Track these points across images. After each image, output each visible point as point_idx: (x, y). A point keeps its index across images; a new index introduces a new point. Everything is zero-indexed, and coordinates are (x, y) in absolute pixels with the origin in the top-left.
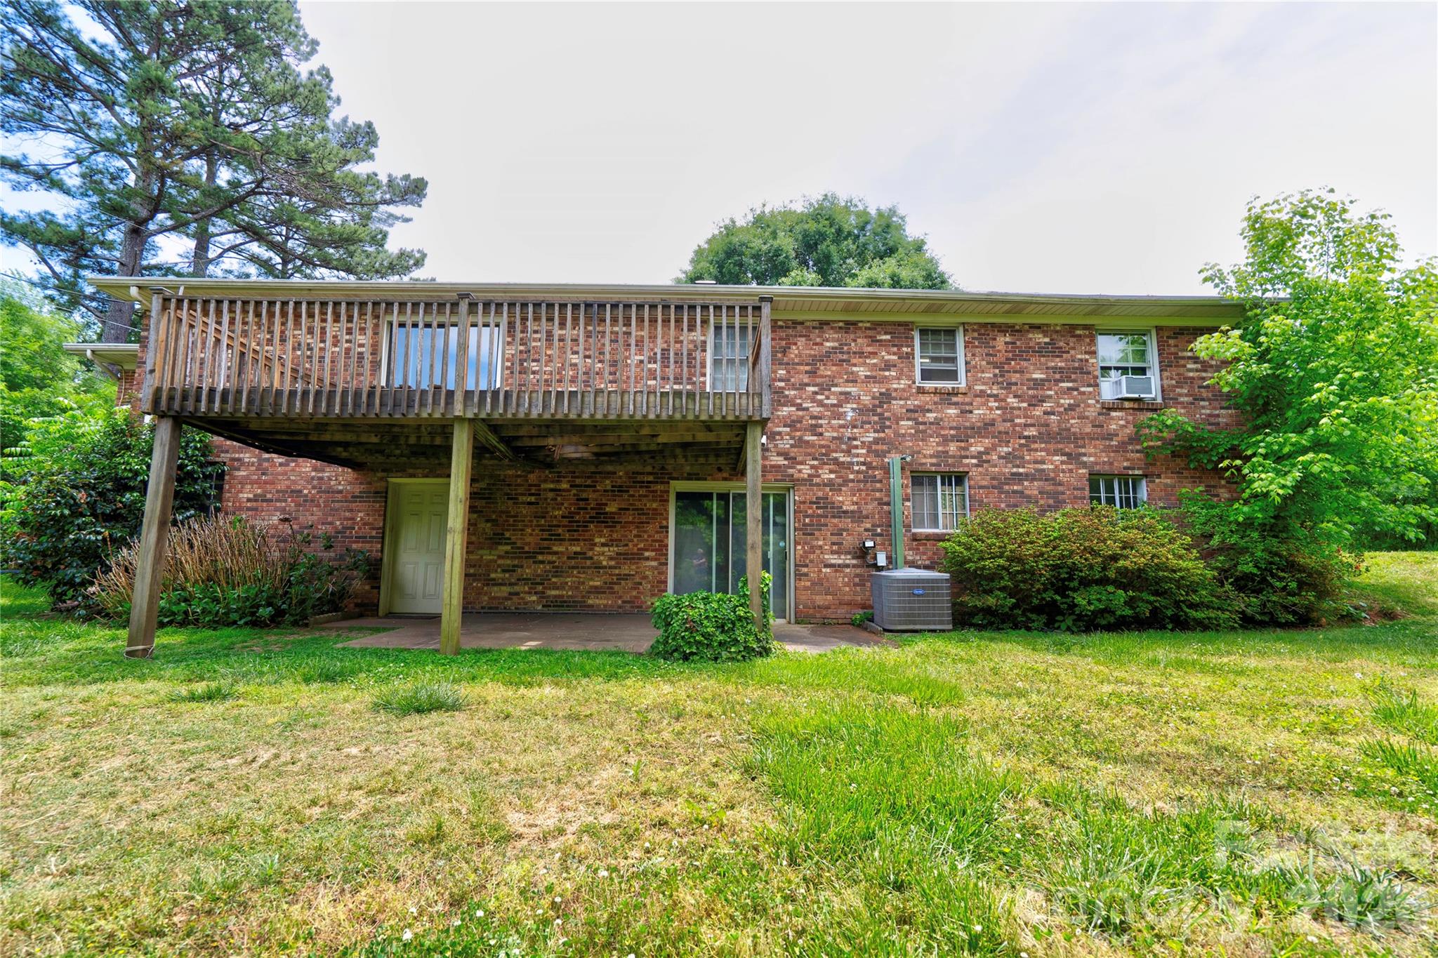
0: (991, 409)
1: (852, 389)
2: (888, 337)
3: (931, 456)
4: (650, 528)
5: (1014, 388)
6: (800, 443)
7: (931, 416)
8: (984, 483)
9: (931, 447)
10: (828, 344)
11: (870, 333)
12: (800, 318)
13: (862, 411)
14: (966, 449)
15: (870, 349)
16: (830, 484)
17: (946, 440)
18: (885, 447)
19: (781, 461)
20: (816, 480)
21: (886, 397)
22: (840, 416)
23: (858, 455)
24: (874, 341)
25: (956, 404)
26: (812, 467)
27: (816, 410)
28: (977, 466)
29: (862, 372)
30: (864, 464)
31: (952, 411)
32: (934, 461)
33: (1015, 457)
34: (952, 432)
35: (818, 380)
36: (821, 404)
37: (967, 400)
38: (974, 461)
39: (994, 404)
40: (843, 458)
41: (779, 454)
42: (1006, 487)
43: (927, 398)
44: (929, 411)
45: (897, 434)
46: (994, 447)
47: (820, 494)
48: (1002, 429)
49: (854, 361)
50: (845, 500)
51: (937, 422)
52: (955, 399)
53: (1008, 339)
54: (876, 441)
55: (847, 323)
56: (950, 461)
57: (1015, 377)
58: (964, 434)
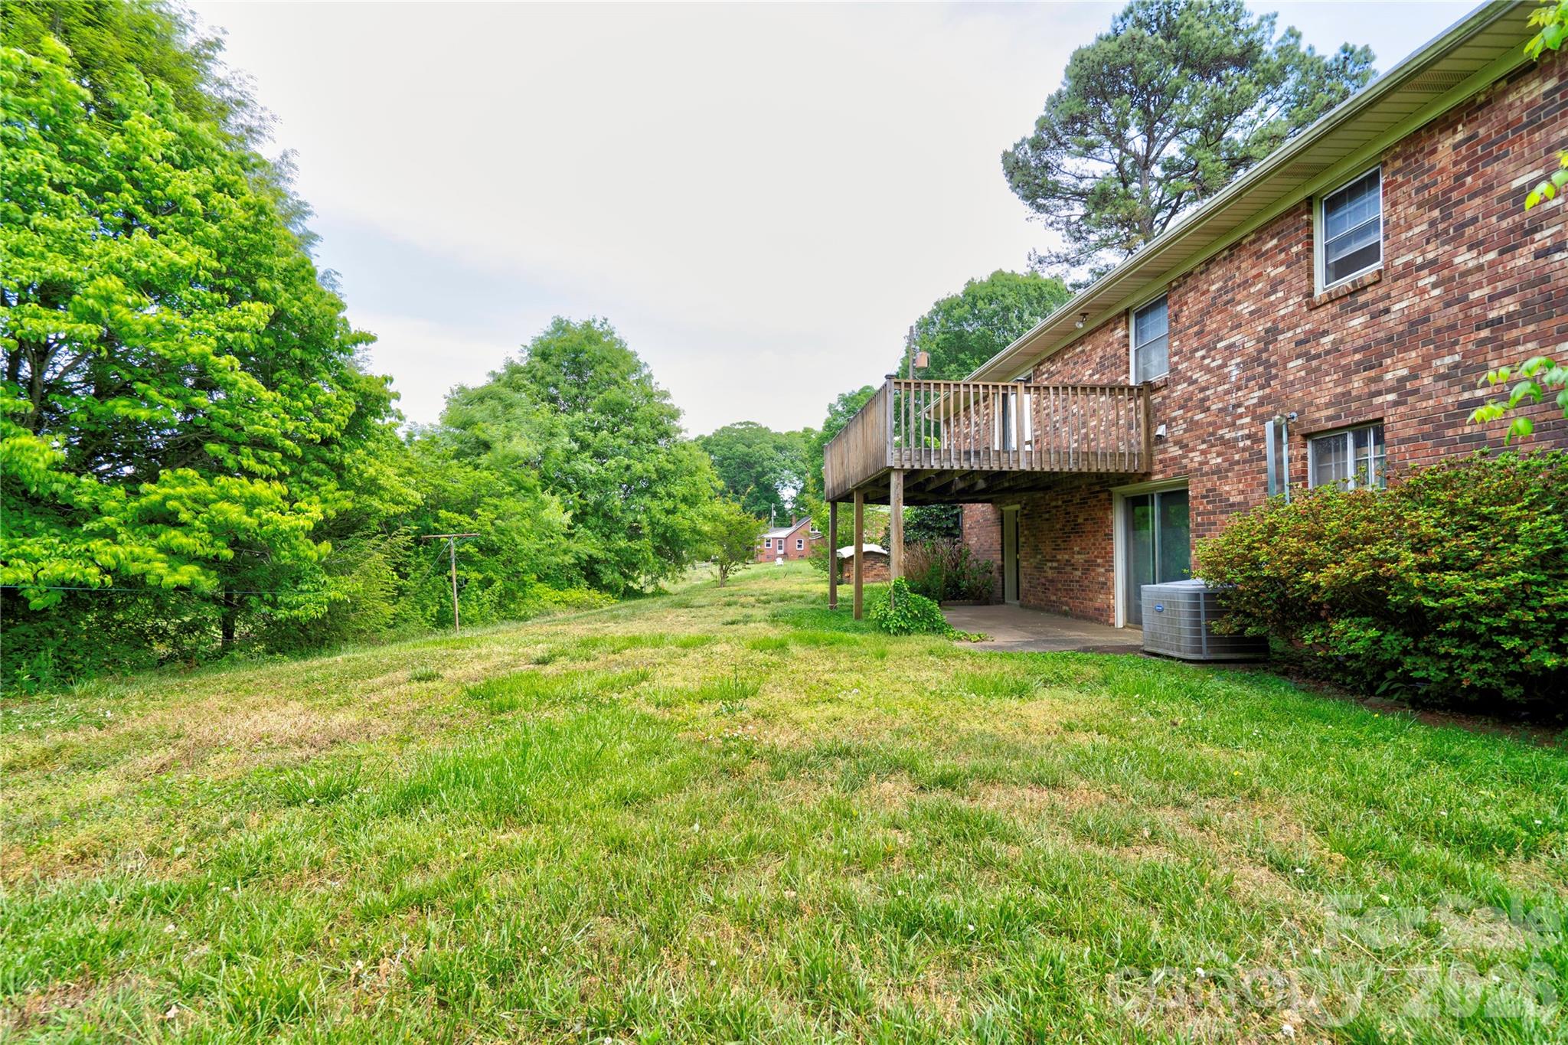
0: (1423, 291)
1: (1236, 338)
2: (1275, 242)
3: (1327, 406)
5: (1469, 231)
6: (1192, 425)
7: (1327, 341)
8: (1410, 432)
9: (1327, 389)
10: (1214, 288)
11: (1255, 247)
12: (1187, 268)
13: (1245, 366)
14: (1378, 379)
15: (1254, 272)
16: (1217, 471)
17: (1348, 373)
18: (1270, 408)
19: (1175, 451)
20: (1206, 468)
21: (1273, 333)
22: (1224, 379)
23: (1242, 427)
24: (1259, 255)
25: (1365, 305)
26: (1203, 452)
27: (1201, 377)
28: (1396, 404)
29: (1245, 308)
30: (1248, 437)
31: (1358, 321)
32: (1331, 412)
33: (1468, 370)
34: (1357, 357)
35: (1206, 340)
36: (1209, 370)
37: (1381, 291)
38: (1391, 397)
39: (1428, 280)
40: (1227, 434)
41: (1176, 443)
42: (1450, 432)
43: (1322, 313)
44: (1325, 333)
45: (1286, 384)
46: (1427, 361)
47: (1209, 485)
48: (1442, 322)
49: (1238, 297)
50: (1231, 490)
51: (1335, 349)
52: (1362, 299)
53: (1459, 137)
54: (1261, 402)
55: (1231, 248)
56: (1353, 406)
57: (1472, 207)
58: (1373, 358)
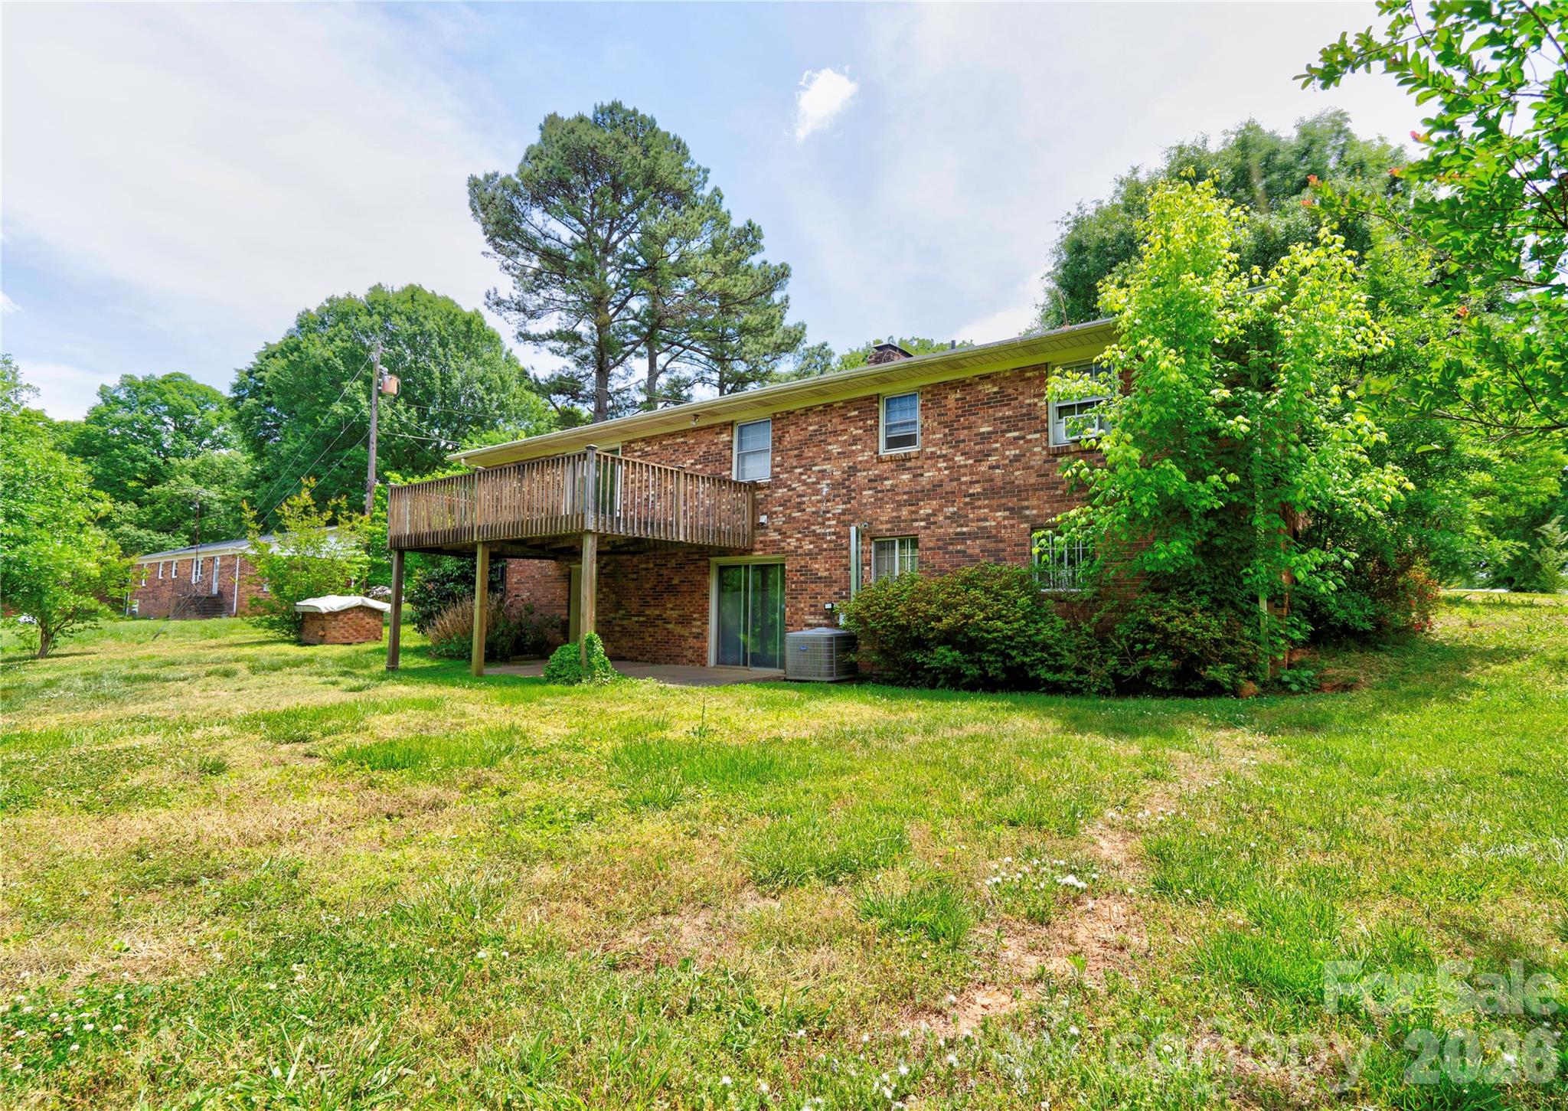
0: (940, 470)
1: (827, 467)
2: (856, 413)
3: (887, 522)
4: (697, 596)
5: (962, 445)
6: (790, 519)
7: (888, 483)
8: (931, 545)
9: (887, 513)
10: (811, 428)
11: (843, 412)
12: (791, 408)
13: (834, 486)
14: (916, 512)
15: (842, 427)
16: (810, 553)
17: (900, 505)
18: (850, 517)
19: (775, 536)
20: (800, 551)
21: (853, 470)
22: (817, 492)
23: (830, 526)
24: (845, 418)
25: (910, 469)
26: (798, 540)
27: (801, 489)
28: (925, 528)
29: (835, 449)
30: (834, 534)
31: (906, 477)
32: (889, 526)
33: (960, 516)
34: (905, 497)
35: (804, 462)
36: (805, 483)
37: (919, 463)
38: (923, 524)
39: (942, 465)
40: (819, 530)
41: (775, 530)
42: (950, 548)
43: (885, 466)
44: (887, 479)
45: (860, 504)
46: (940, 509)
47: (803, 563)
48: (949, 489)
49: (830, 440)
50: (820, 568)
51: (892, 489)
52: (908, 464)
53: (958, 396)
54: (844, 512)
55: (826, 406)
56: (902, 525)
57: (963, 434)
58: (914, 499)
